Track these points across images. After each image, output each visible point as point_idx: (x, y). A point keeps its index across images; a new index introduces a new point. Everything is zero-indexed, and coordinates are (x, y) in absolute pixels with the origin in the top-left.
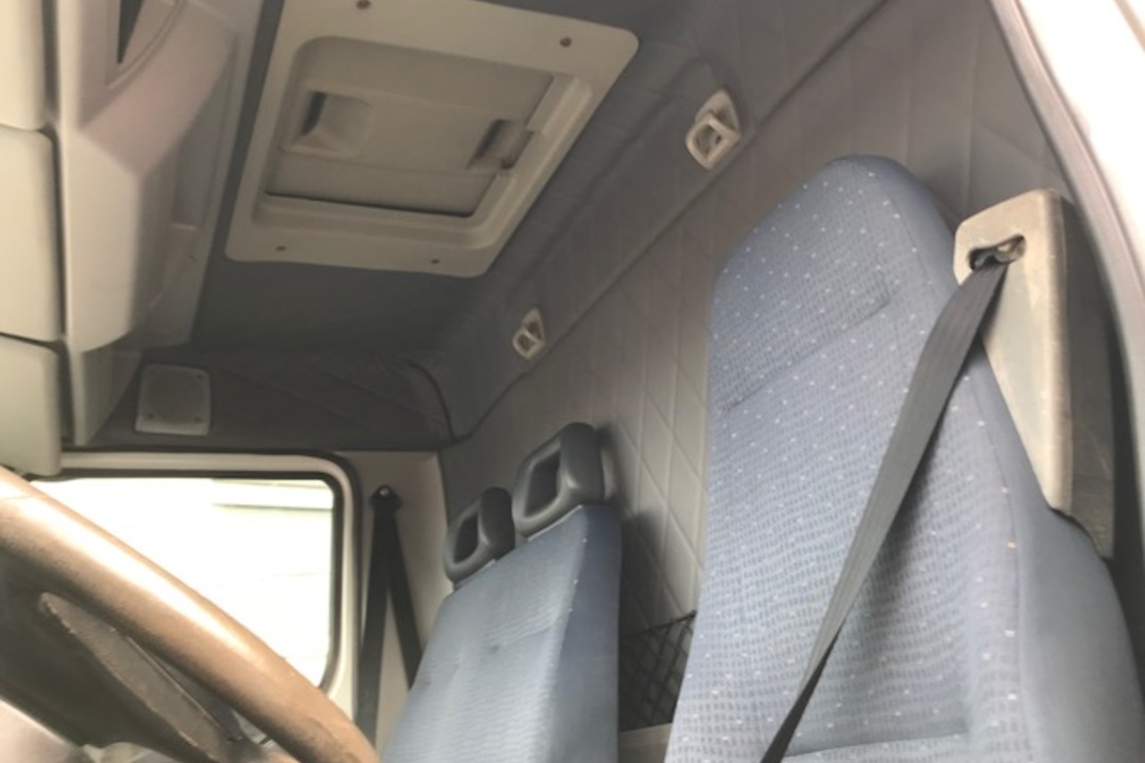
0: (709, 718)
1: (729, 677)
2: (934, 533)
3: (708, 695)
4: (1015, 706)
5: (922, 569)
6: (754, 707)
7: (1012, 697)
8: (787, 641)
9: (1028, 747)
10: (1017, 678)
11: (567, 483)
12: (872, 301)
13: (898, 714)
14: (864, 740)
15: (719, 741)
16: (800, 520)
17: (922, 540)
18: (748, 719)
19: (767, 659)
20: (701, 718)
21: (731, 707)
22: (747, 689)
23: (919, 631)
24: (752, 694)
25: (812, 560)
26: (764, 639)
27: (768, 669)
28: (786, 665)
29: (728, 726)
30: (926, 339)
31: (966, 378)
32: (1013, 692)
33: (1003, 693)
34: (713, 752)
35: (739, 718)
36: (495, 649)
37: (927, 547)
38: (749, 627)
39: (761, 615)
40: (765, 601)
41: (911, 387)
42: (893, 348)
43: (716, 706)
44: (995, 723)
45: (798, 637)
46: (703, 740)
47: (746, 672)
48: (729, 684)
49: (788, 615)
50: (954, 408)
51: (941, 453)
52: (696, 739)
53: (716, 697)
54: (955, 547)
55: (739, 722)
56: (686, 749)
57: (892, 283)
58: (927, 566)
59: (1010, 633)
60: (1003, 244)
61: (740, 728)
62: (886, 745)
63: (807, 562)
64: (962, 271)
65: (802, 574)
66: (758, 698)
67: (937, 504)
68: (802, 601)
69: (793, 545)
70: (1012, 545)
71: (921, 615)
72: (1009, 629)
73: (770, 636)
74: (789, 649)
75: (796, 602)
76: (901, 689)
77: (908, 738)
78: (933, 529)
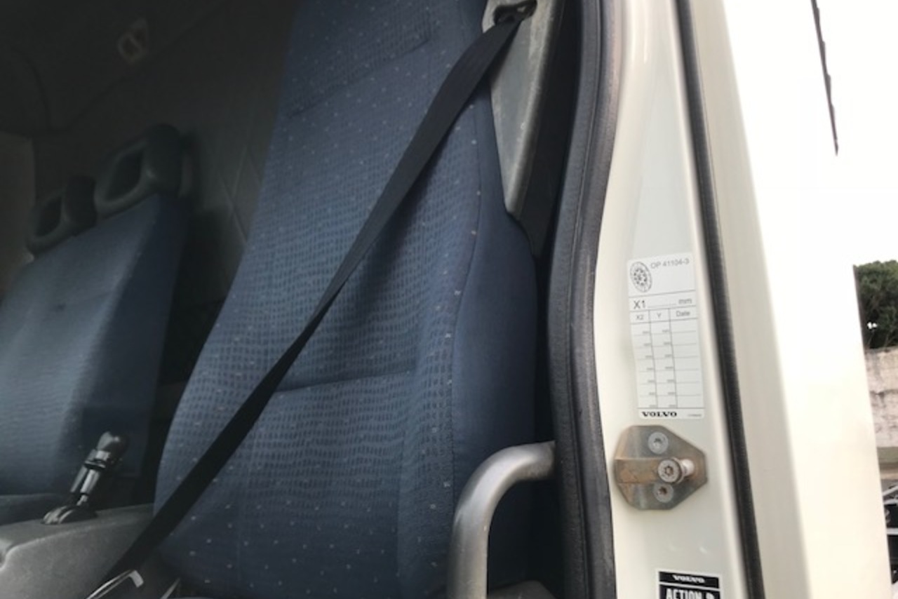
0: (228, 358)
1: (250, 328)
2: (424, 224)
3: (230, 341)
4: (447, 342)
5: (410, 250)
6: (266, 352)
7: (448, 336)
8: (301, 303)
9: (450, 370)
10: (454, 324)
11: (148, 174)
12: (417, 37)
13: (372, 357)
14: (343, 378)
15: (232, 376)
16: (330, 211)
17: (414, 229)
18: (259, 361)
19: (283, 316)
20: (221, 358)
21: (247, 351)
22: (263, 338)
23: (399, 297)
24: (266, 342)
25: (332, 241)
26: (284, 301)
27: (283, 324)
28: (297, 321)
29: (242, 365)
30: (449, 71)
31: (471, 107)
32: (449, 332)
33: (442, 333)
34: (226, 383)
35: (252, 359)
36: (61, 308)
37: (416, 234)
38: (274, 291)
39: (285, 283)
40: (290, 272)
41: (431, 110)
42: (424, 76)
43: (235, 350)
44: (432, 354)
45: (311, 300)
46: (219, 374)
47: (265, 325)
48: (249, 334)
49: (306, 283)
50: (458, 128)
51: (442, 162)
52: (214, 373)
53: (236, 343)
54: (436, 234)
55: (252, 363)
56: (204, 381)
57: (435, 22)
58: (414, 248)
59: (457, 293)
60: (521, 5)
61: (252, 367)
62: (358, 381)
63: (328, 244)
64: (488, 23)
65: (323, 252)
66: (270, 346)
67: (431, 202)
68: (318, 273)
69: (320, 230)
70: (474, 233)
71: (402, 285)
72: (457, 289)
73: (288, 299)
74: (301, 309)
75: (314, 273)
76: (378, 340)
77: (375, 376)
78: (424, 221)
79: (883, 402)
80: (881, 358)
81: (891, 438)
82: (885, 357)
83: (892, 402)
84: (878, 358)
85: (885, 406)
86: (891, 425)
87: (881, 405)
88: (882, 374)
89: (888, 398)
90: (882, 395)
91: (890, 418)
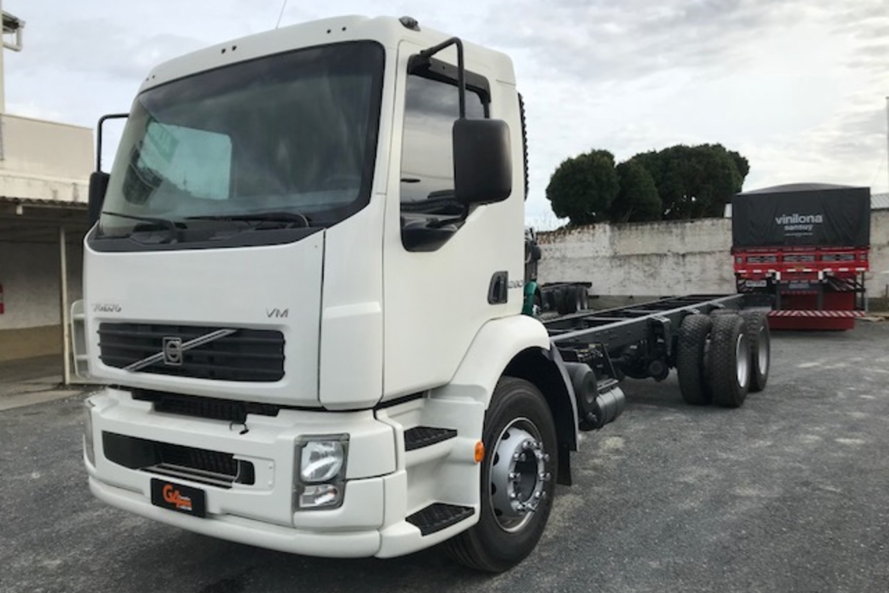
79: (684, 261)
80: (687, 228)
81: (686, 289)
82: (690, 227)
83: (690, 262)
84: (685, 227)
85: (684, 265)
86: (687, 279)
87: (682, 263)
88: (686, 239)
89: (688, 259)
90: (684, 256)
91: (687, 274)
